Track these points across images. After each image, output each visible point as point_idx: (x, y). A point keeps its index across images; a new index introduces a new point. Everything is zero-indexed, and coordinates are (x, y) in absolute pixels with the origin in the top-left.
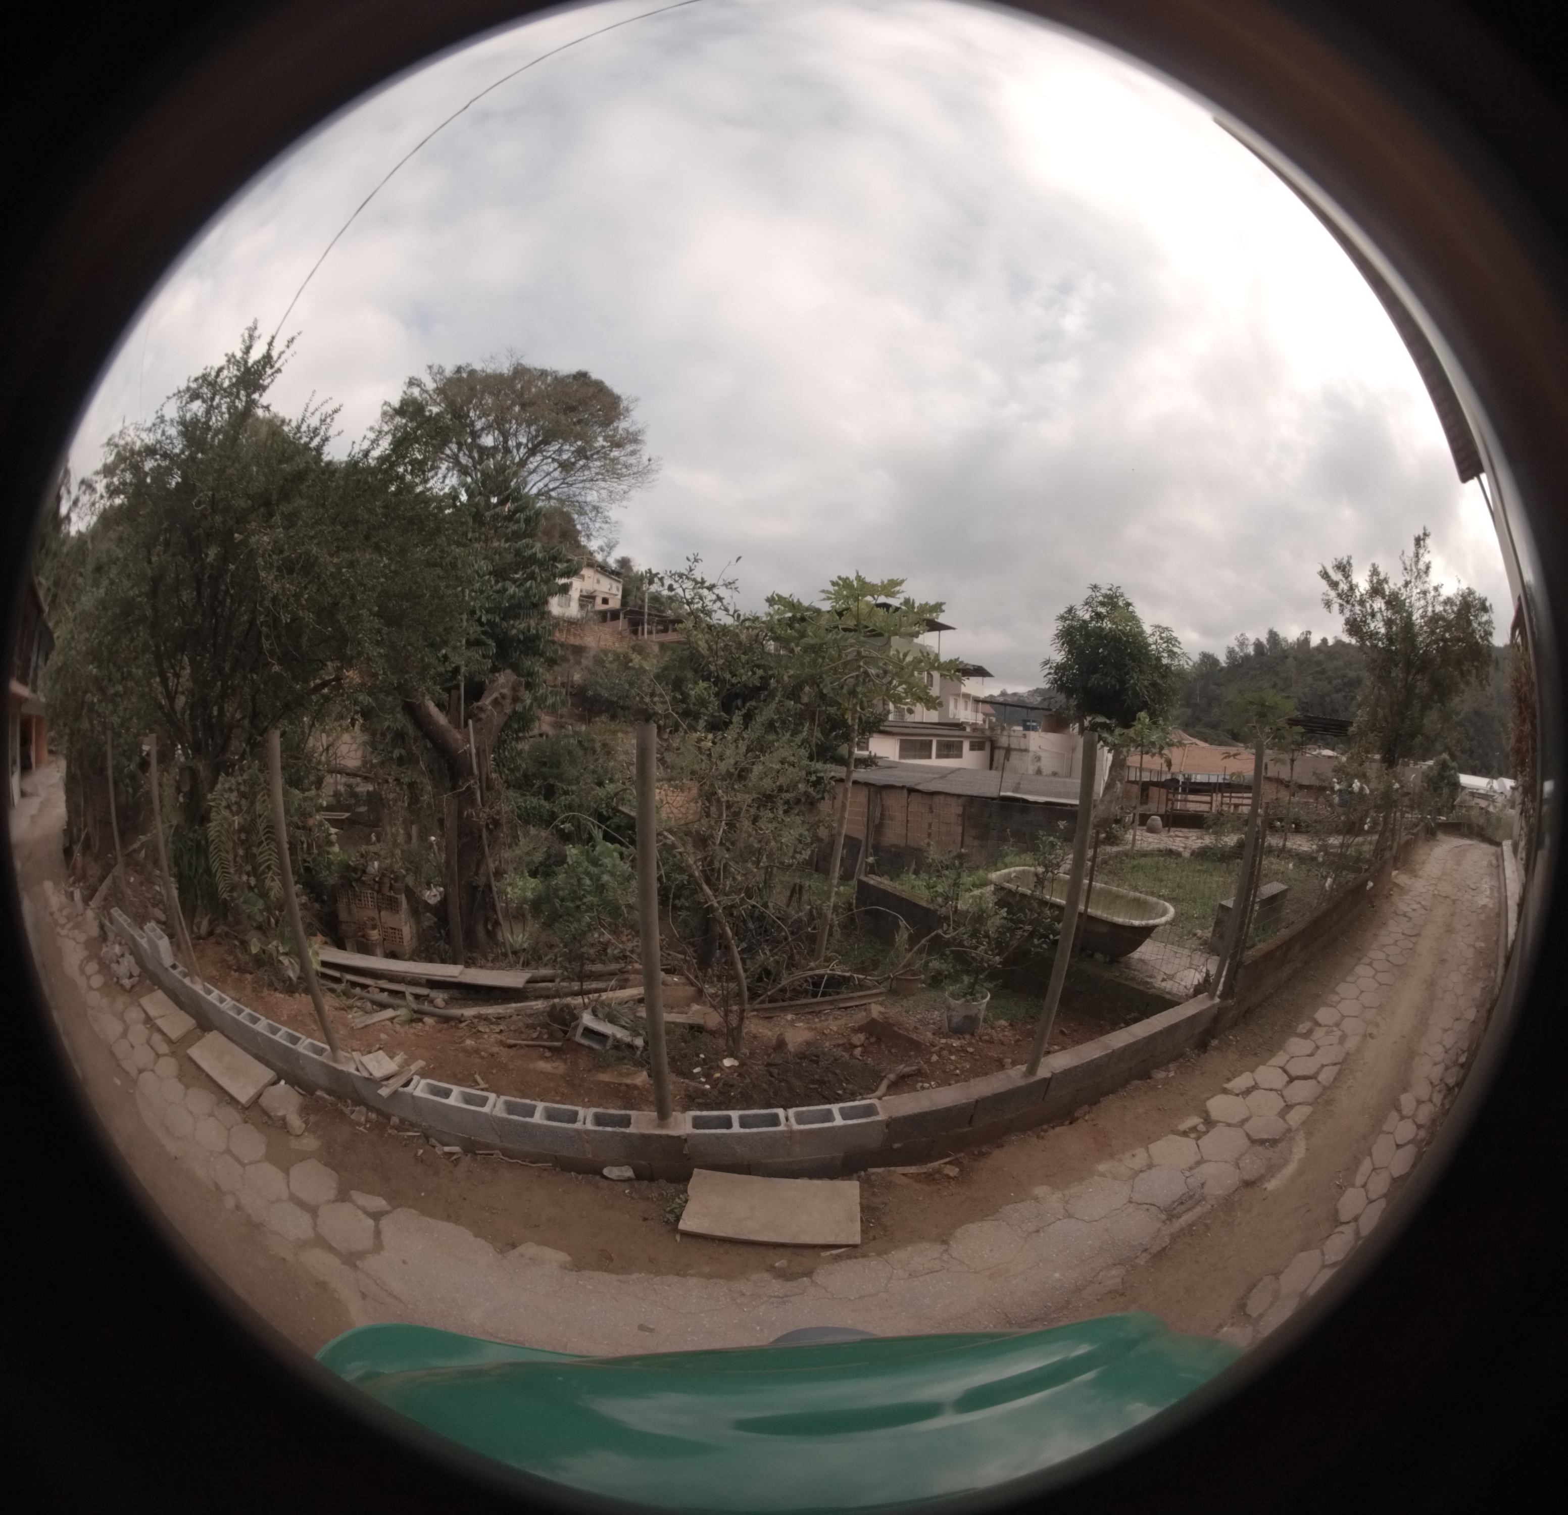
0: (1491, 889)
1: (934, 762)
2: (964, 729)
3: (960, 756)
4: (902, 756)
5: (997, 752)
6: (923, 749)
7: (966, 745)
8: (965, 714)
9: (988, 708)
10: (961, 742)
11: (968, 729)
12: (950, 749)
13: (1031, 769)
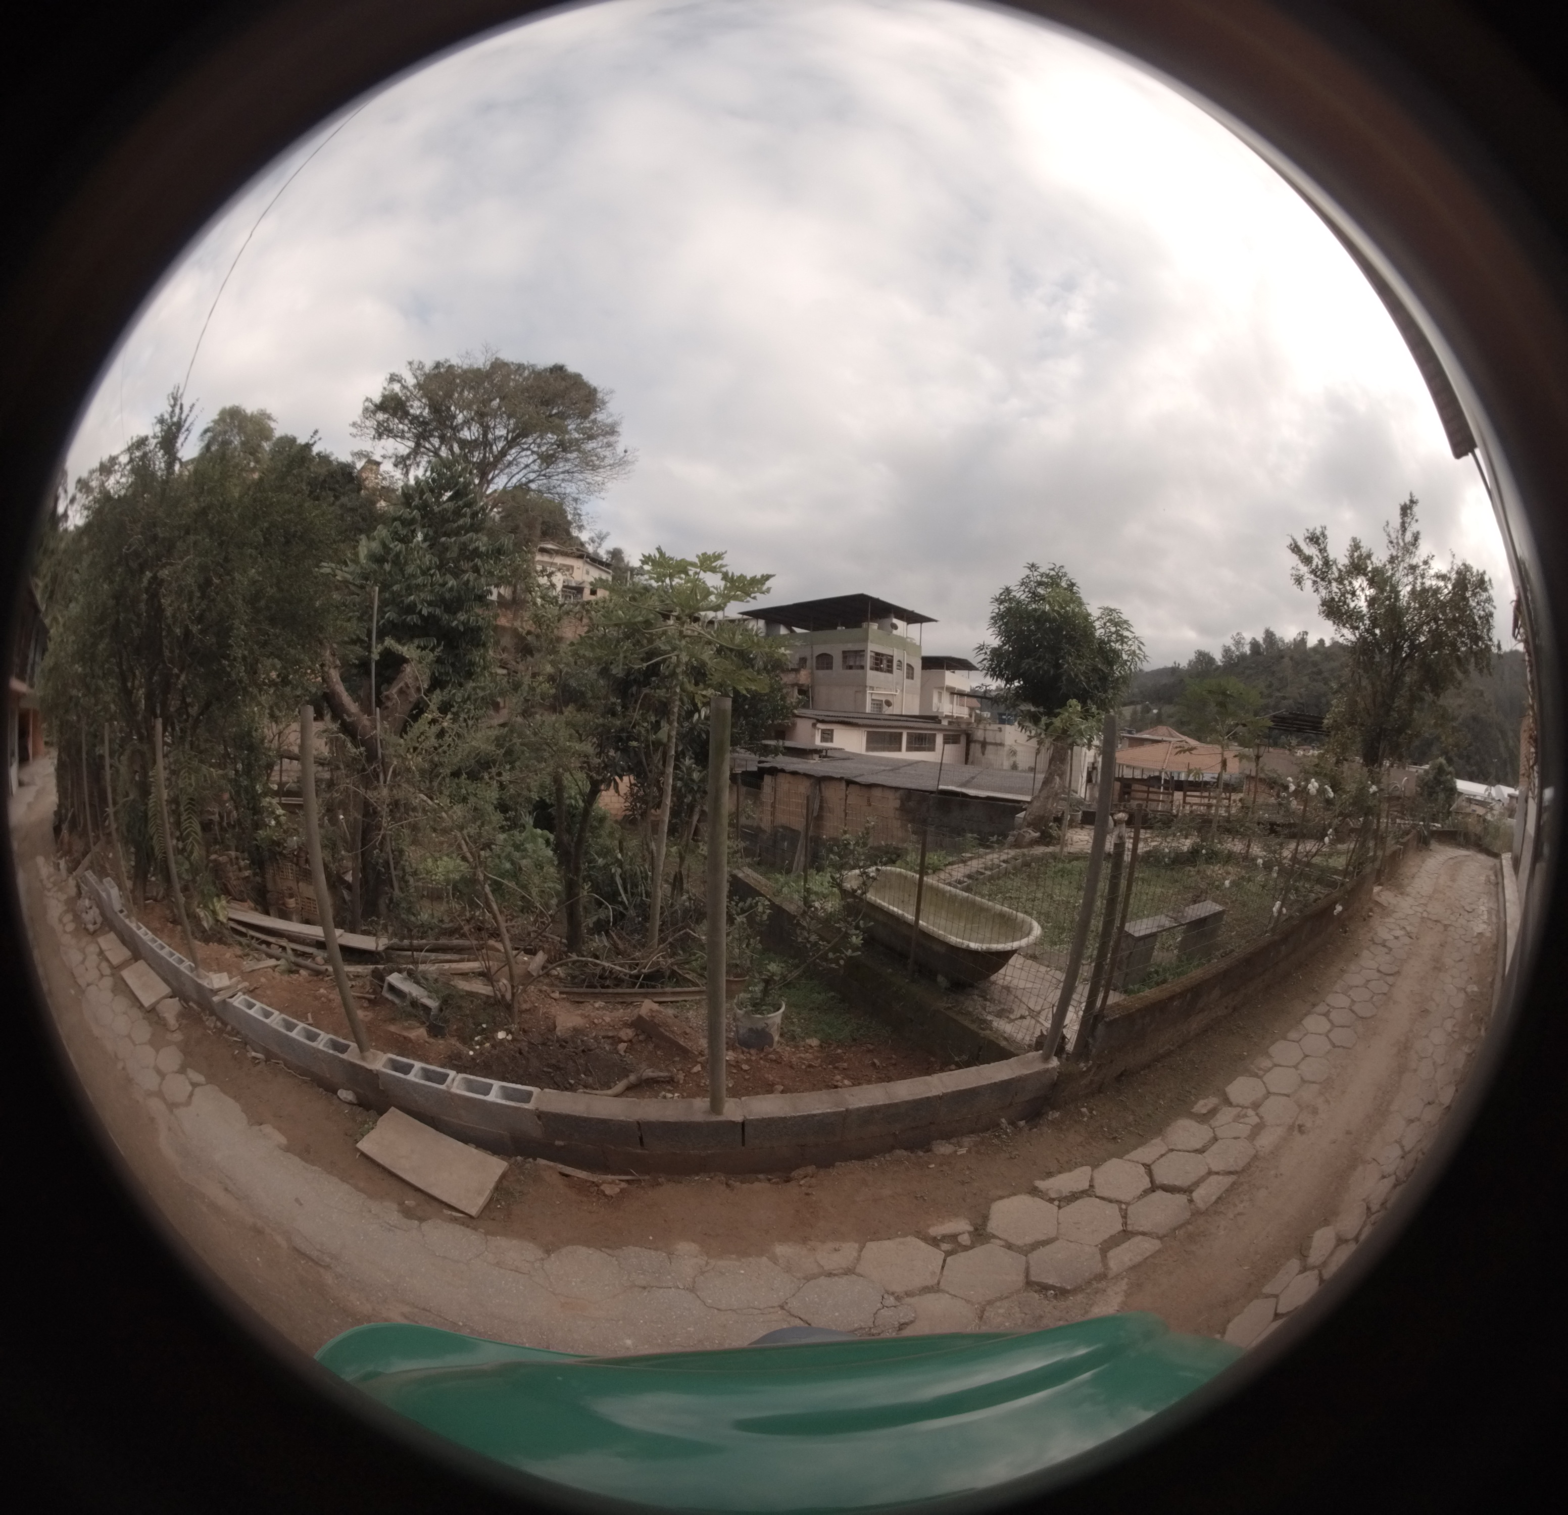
0: (1489, 912)
1: (905, 755)
2: (940, 722)
3: (932, 749)
4: (868, 749)
5: (972, 745)
6: (893, 742)
7: (939, 739)
8: (947, 707)
9: (975, 702)
10: (934, 735)
11: (945, 723)
12: (921, 742)
13: (1007, 764)
